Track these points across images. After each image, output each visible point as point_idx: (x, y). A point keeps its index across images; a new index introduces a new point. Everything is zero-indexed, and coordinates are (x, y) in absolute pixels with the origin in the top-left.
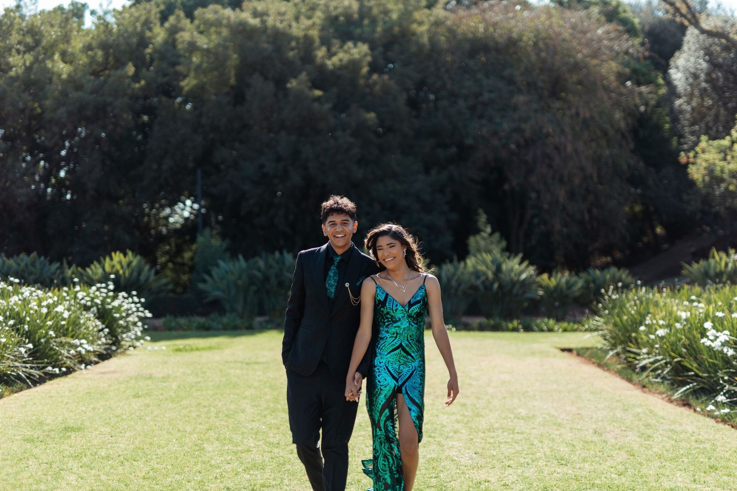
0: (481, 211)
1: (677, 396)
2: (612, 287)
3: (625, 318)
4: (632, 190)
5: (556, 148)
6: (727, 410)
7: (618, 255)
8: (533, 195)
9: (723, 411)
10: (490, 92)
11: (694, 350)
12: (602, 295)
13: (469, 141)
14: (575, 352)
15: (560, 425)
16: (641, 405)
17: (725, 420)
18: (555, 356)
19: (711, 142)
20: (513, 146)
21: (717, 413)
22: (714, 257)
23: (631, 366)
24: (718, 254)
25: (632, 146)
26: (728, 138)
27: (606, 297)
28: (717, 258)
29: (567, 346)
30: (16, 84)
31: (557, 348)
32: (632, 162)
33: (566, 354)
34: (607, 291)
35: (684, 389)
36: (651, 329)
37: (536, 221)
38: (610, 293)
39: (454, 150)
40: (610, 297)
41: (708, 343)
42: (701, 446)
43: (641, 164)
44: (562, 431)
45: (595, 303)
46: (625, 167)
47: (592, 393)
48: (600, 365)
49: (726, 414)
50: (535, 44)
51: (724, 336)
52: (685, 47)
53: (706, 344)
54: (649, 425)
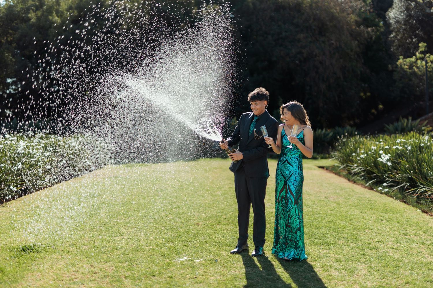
0: (280, 97)
1: (368, 184)
2: (343, 135)
3: (348, 150)
4: (363, 85)
5: (321, 63)
6: (387, 190)
7: (357, 121)
8: (308, 88)
9: (385, 190)
10: (286, 32)
11: (376, 164)
12: (338, 140)
13: (274, 59)
14: (325, 168)
15: (310, 195)
16: (349, 188)
17: (387, 194)
18: (315, 169)
19: (405, 59)
20: (297, 62)
21: (383, 191)
22: (401, 121)
23: (350, 173)
24: (403, 119)
25: (363, 61)
26: (414, 57)
27: (340, 140)
28: (402, 121)
29: (321, 165)
30: (33, 29)
31: (316, 166)
32: (362, 69)
33: (320, 169)
34: (340, 137)
35: (371, 181)
36: (358, 155)
37: (310, 101)
38: (342, 138)
39: (266, 63)
40: (342, 140)
41: (381, 160)
42: (370, 202)
43: (368, 71)
44: (311, 197)
45: (335, 143)
46: (359, 72)
47: (328, 184)
48: (336, 174)
49: (387, 191)
50: (311, 5)
51: (387, 157)
52: (394, 5)
53: (380, 161)
54: (350, 195)
